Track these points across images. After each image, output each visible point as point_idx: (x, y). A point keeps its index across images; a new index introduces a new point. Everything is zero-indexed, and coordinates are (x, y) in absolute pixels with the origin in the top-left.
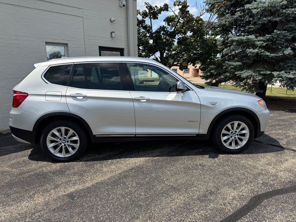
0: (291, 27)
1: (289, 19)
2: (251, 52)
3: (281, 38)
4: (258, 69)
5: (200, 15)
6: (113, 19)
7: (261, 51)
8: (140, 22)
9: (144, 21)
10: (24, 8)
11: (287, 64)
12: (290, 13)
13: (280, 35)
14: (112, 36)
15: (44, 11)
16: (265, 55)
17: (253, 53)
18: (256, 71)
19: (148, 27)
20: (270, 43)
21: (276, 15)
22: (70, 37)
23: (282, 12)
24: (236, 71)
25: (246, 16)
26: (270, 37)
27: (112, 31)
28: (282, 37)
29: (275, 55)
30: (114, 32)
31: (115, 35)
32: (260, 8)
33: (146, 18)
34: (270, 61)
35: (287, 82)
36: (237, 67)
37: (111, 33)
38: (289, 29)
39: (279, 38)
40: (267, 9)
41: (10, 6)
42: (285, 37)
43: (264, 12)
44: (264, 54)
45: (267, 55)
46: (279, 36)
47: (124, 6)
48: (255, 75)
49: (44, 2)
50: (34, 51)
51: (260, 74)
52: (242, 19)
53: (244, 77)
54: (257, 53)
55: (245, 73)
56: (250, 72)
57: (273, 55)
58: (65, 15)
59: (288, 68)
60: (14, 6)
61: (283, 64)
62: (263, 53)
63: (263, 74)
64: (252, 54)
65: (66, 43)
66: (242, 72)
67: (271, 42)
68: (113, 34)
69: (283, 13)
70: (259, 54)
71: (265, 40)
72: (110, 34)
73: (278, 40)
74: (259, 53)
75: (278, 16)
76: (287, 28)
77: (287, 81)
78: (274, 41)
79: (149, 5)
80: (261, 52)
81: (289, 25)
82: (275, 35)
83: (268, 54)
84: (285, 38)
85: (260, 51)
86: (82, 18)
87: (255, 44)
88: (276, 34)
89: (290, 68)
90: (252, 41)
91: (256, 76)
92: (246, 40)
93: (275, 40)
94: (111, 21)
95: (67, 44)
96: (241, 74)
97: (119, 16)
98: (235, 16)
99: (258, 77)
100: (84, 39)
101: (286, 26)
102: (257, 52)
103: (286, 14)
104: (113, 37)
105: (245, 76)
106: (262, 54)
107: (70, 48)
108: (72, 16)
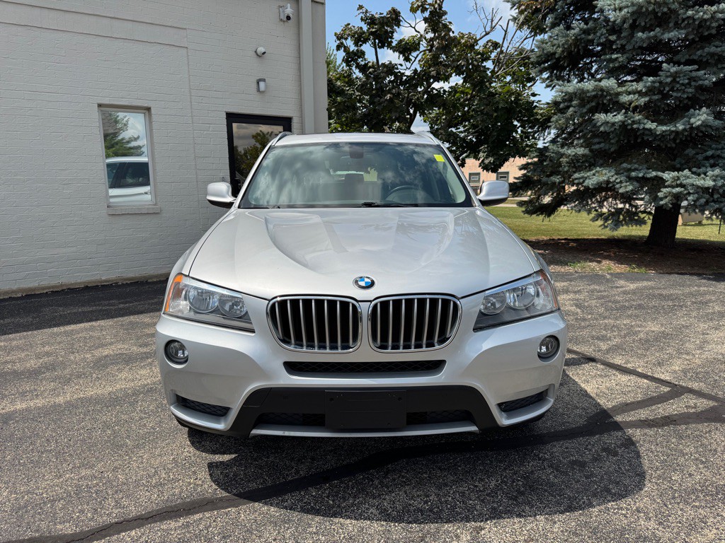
0: (712, 55)
1: (706, 33)
2: (608, 122)
3: (683, 84)
4: (625, 165)
5: (484, 33)
6: (261, 50)
7: (632, 120)
8: (352, 55)
9: (361, 54)
10: (50, 31)
11: (706, 151)
12: (705, 17)
13: (679, 77)
14: (258, 90)
15: (95, 37)
16: (644, 128)
17: (613, 124)
18: (621, 171)
19: (370, 67)
20: (656, 97)
21: (671, 25)
22: (155, 91)
23: (684, 17)
24: (575, 172)
25: (600, 29)
26: (653, 82)
27: (258, 78)
28: (687, 81)
29: (668, 128)
30: (264, 80)
31: (266, 86)
32: (627, 7)
33: (364, 45)
34: (662, 144)
35: (698, 199)
36: (578, 161)
37: (258, 83)
38: (708, 60)
39: (678, 86)
40: (644, 9)
41: (20, 29)
42: (694, 81)
43: (638, 17)
44: (641, 127)
45: (650, 130)
46: (678, 79)
47: (288, 18)
48: (618, 181)
49: (95, 17)
50: (72, 124)
51: (630, 179)
52: (590, 37)
53: (590, 187)
54: (623, 125)
55: (594, 175)
56: (606, 174)
57: (664, 128)
58: (144, 43)
59: (706, 162)
60: (29, 28)
61: (694, 152)
62: (639, 122)
63: (637, 179)
64: (611, 127)
65: (146, 105)
66: (588, 174)
67: (660, 96)
68: (262, 84)
69: (689, 17)
70: (629, 127)
71: (641, 90)
72: (255, 85)
73: (675, 89)
74: (628, 124)
75: (677, 26)
76: (701, 56)
77: (696, 195)
78: (665, 92)
79: (368, 15)
80: (634, 122)
81: (707, 50)
82: (667, 77)
83: (651, 125)
84: (693, 83)
85: (630, 119)
86: (185, 49)
87: (617, 102)
88: (669, 74)
89: (712, 161)
90: (610, 95)
91: (621, 182)
92: (593, 91)
93: (667, 89)
94: (258, 55)
95: (148, 109)
96: (586, 178)
97: (280, 43)
98: (572, 32)
99: (626, 186)
100: (191, 96)
101: (699, 53)
102: (623, 122)
103: (694, 20)
104: (263, 92)
105: (592, 184)
106: (635, 126)
107: (154, 118)
108: (162, 46)
